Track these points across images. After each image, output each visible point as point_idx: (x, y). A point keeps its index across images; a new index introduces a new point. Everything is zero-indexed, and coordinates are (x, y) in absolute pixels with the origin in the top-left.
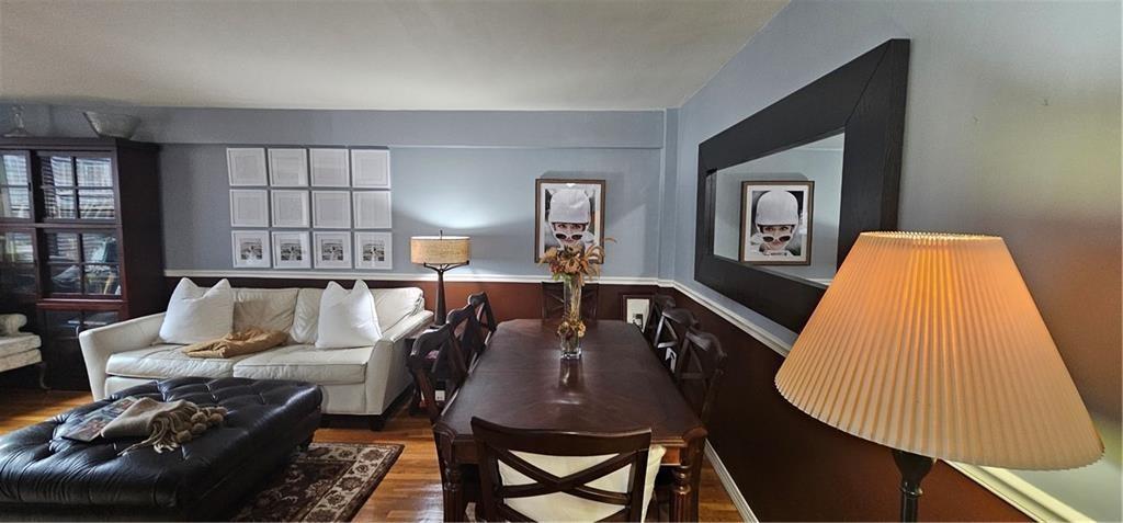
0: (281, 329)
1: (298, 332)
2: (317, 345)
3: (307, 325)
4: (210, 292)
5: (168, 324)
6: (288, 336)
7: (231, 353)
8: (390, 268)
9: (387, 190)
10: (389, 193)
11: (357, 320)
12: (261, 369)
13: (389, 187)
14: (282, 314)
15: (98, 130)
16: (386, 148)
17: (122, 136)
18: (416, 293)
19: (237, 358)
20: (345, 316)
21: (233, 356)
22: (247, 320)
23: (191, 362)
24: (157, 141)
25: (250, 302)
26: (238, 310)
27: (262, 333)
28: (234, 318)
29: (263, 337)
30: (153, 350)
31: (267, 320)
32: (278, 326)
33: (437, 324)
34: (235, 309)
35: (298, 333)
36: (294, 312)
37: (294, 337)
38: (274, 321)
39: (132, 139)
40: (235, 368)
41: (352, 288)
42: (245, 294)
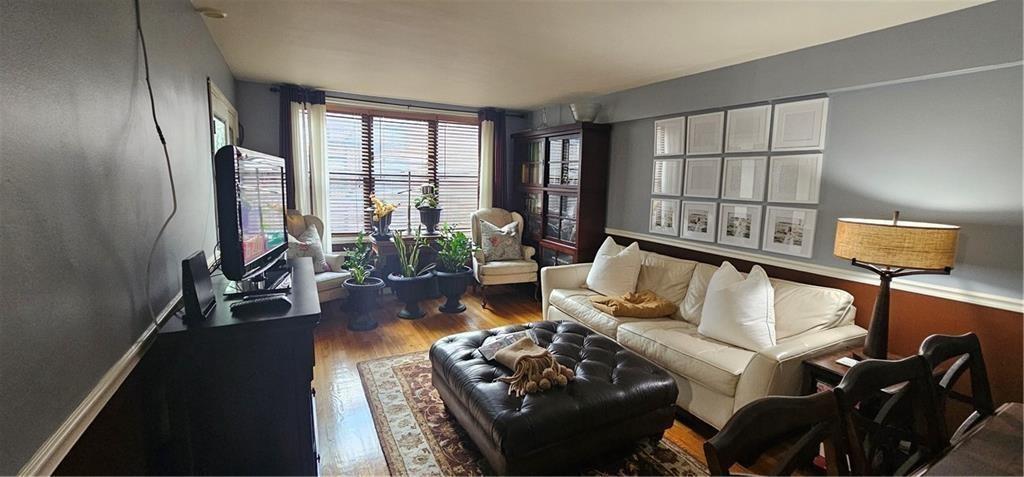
0: (673, 300)
1: (687, 307)
2: (700, 329)
3: (696, 304)
4: (624, 251)
5: (593, 272)
6: (677, 309)
7: (621, 313)
8: (809, 256)
9: (818, 152)
10: (821, 155)
11: (744, 315)
12: (638, 338)
13: (822, 147)
14: (676, 285)
15: (576, 117)
16: (824, 95)
17: (588, 120)
18: (842, 297)
19: (625, 319)
20: (731, 305)
21: (623, 316)
22: (648, 284)
23: (593, 311)
24: (610, 122)
25: (653, 268)
26: (643, 273)
27: (655, 300)
28: (638, 279)
29: (652, 305)
30: (577, 293)
31: (664, 287)
32: (671, 297)
33: (866, 353)
34: (640, 272)
35: (687, 309)
36: (688, 286)
37: (683, 313)
38: (669, 291)
39: (596, 122)
40: (619, 329)
41: (748, 272)
42: (653, 259)
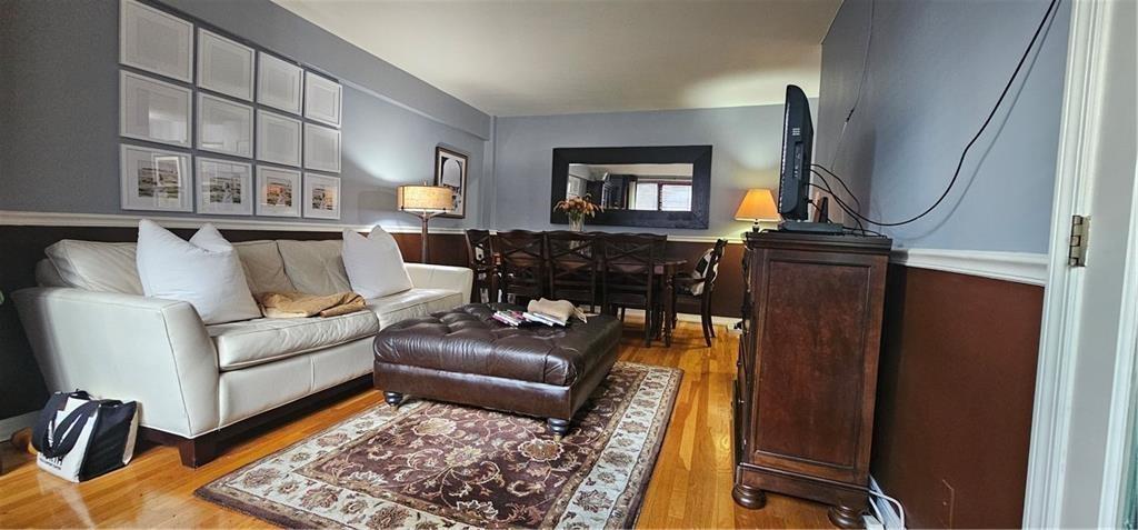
8: (339, 217)
9: (335, 128)
10: (340, 133)
13: (339, 126)
16: (336, 81)
36: (285, 269)
